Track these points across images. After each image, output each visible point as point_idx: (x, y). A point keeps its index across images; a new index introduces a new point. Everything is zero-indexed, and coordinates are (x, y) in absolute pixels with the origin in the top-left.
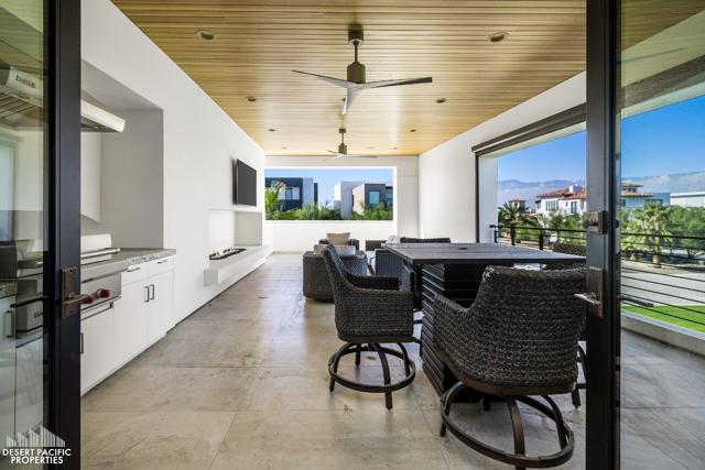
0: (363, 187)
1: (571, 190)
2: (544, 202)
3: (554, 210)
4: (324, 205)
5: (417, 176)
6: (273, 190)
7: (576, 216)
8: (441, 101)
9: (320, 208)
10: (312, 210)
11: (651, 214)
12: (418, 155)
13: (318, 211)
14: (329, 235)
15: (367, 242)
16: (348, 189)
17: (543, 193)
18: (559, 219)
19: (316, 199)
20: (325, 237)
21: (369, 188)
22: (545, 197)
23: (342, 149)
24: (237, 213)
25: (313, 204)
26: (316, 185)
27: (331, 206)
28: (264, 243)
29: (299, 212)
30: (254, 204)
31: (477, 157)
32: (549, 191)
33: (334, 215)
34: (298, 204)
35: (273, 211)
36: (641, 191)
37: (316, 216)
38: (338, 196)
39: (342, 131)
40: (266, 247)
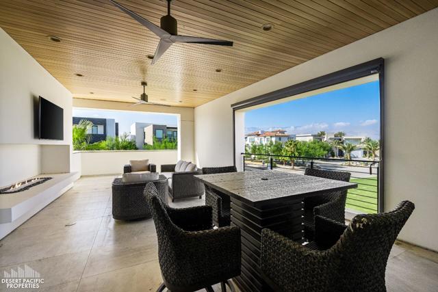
0: (151, 127)
1: (260, 133)
2: (248, 138)
3: (253, 142)
4: (123, 138)
5: (193, 121)
6: (80, 126)
7: (262, 145)
8: (218, 71)
9: (120, 140)
10: (114, 142)
11: (291, 144)
12: (194, 108)
13: (118, 143)
14: (132, 162)
15: (162, 166)
16: (141, 128)
17: (248, 134)
18: (255, 147)
19: (117, 134)
20: (128, 163)
21: (156, 128)
22: (249, 135)
23: (144, 97)
24: (42, 146)
25: (114, 137)
26: (117, 124)
27: (129, 139)
28: (72, 170)
29: (103, 144)
30: (61, 138)
31: (234, 111)
32: (251, 132)
33: (131, 146)
34: (103, 137)
35: (80, 143)
36: (286, 134)
37: (117, 147)
38: (133, 133)
39: (144, 84)
40: (74, 174)
